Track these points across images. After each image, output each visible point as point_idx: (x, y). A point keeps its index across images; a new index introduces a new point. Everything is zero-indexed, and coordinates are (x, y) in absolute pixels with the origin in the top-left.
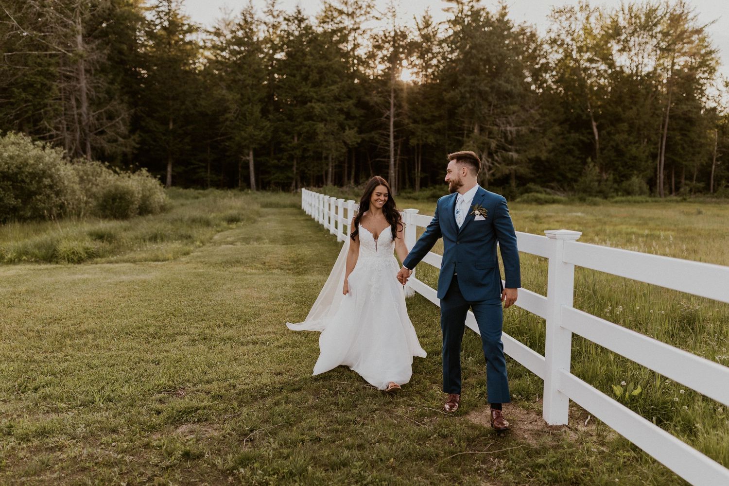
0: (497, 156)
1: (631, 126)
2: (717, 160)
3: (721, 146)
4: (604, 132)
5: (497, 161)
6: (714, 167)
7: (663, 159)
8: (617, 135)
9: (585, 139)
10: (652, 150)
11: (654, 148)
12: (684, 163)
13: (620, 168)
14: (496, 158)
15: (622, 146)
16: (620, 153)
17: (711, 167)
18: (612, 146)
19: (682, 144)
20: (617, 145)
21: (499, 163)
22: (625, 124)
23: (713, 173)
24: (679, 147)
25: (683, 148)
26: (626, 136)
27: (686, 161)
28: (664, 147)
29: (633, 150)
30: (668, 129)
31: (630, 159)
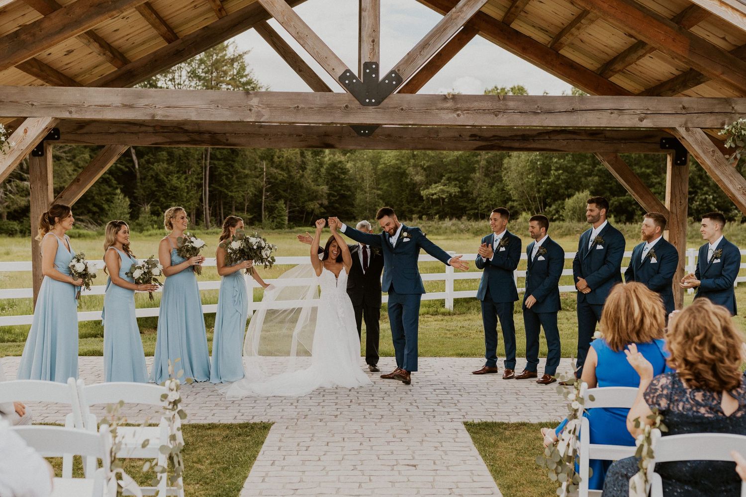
0: (11, 185)
1: (171, 154)
2: (267, 191)
3: (269, 176)
4: (143, 160)
5: (11, 192)
6: (264, 198)
7: (208, 189)
8: (156, 164)
9: (123, 167)
10: (194, 180)
11: (196, 179)
12: (230, 194)
13: (161, 199)
14: (9, 187)
15: (162, 176)
16: (161, 184)
17: (262, 198)
18: (152, 176)
19: (226, 175)
20: (157, 174)
21: (14, 194)
22: (164, 153)
23: (263, 204)
24: (224, 177)
25: (228, 179)
26: (165, 165)
27: (231, 192)
28: (208, 178)
29: (175, 181)
30: (211, 159)
31: (172, 190)
